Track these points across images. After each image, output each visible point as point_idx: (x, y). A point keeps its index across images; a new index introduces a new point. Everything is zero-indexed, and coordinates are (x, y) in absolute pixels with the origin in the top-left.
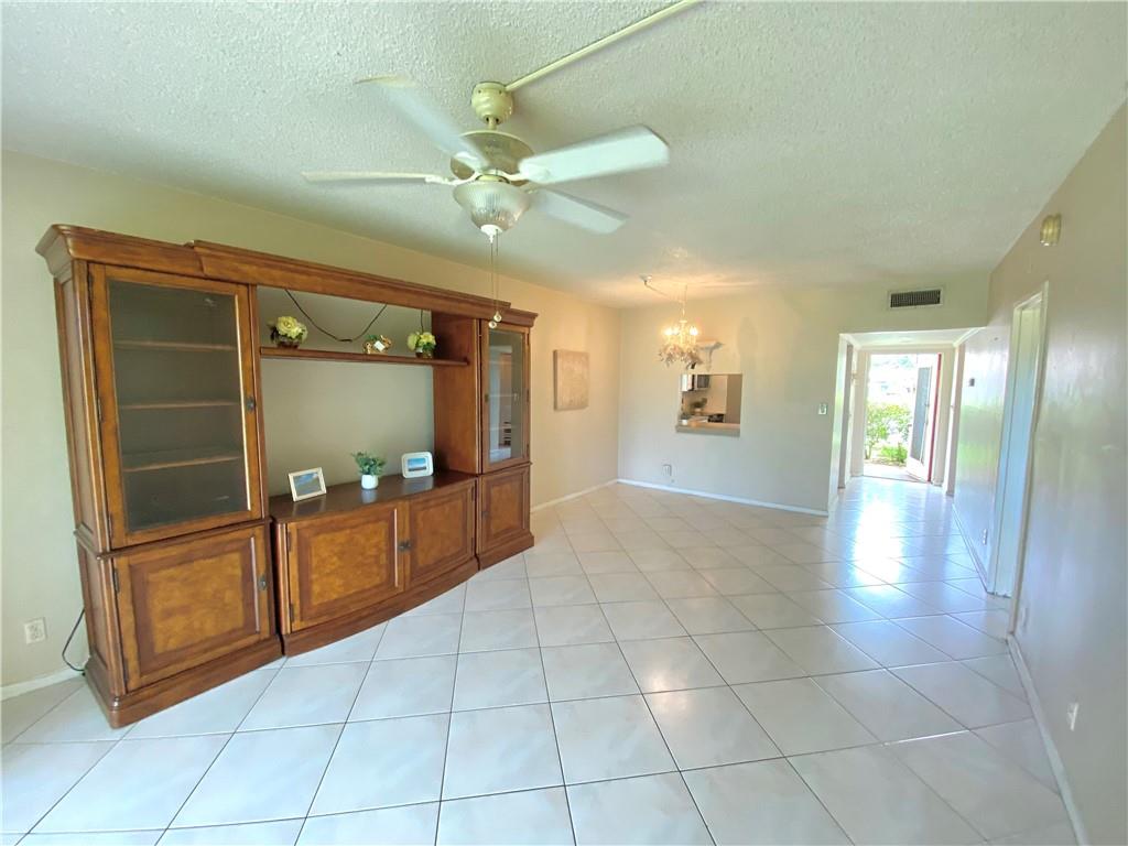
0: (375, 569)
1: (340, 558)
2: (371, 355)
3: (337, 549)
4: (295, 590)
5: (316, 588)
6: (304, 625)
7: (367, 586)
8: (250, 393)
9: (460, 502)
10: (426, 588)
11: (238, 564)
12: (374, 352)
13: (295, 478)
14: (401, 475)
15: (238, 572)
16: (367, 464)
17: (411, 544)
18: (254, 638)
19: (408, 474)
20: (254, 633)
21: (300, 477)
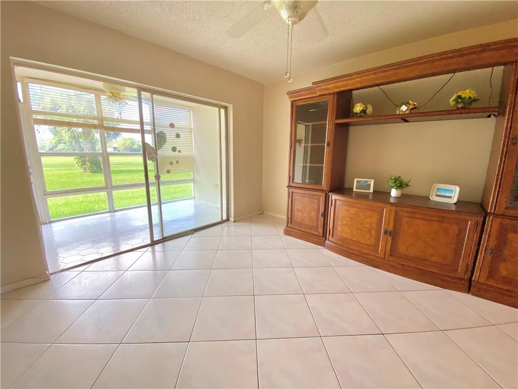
0: (368, 236)
1: (351, 221)
2: (399, 114)
4: (331, 225)
5: (339, 228)
6: (333, 240)
7: (362, 241)
8: (329, 140)
9: (454, 229)
10: (400, 267)
11: (316, 204)
12: (401, 113)
13: (357, 181)
14: (429, 197)
15: (316, 207)
16: (395, 182)
17: (393, 234)
18: (317, 233)
19: (434, 198)
20: (317, 231)
21: (360, 181)
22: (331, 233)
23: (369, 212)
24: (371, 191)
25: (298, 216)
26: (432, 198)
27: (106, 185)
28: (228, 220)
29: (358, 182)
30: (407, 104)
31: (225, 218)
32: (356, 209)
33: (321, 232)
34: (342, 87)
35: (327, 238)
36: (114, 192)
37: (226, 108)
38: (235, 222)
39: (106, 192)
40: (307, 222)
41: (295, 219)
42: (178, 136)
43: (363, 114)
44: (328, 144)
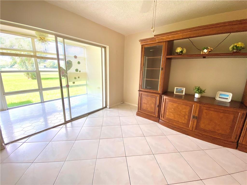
0: (183, 118)
3: (174, 107)
4: (163, 111)
5: (167, 114)
6: (163, 119)
8: (162, 67)
10: (201, 135)
11: (155, 100)
12: (203, 54)
14: (215, 98)
15: (154, 102)
16: (198, 90)
17: (198, 118)
18: (155, 116)
19: (218, 99)
20: (155, 115)
21: (178, 88)
22: (163, 116)
23: (184, 106)
24: (184, 94)
25: (144, 106)
26: (217, 98)
27: (39, 88)
28: (106, 107)
29: (177, 89)
30: (207, 48)
31: (104, 106)
32: (177, 104)
33: (157, 115)
34: (171, 38)
35: (160, 118)
36: (43, 92)
37: (105, 48)
38: (109, 108)
39: (39, 92)
40: (149, 109)
41: (143, 108)
42: (79, 63)
43: (181, 53)
44: (162, 69)
